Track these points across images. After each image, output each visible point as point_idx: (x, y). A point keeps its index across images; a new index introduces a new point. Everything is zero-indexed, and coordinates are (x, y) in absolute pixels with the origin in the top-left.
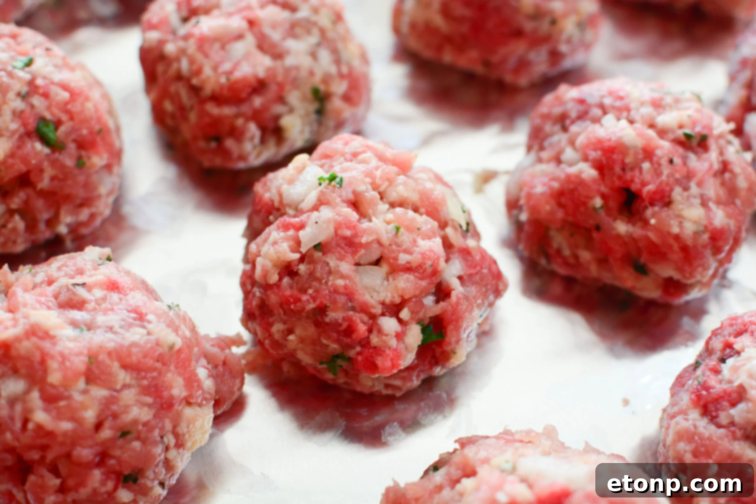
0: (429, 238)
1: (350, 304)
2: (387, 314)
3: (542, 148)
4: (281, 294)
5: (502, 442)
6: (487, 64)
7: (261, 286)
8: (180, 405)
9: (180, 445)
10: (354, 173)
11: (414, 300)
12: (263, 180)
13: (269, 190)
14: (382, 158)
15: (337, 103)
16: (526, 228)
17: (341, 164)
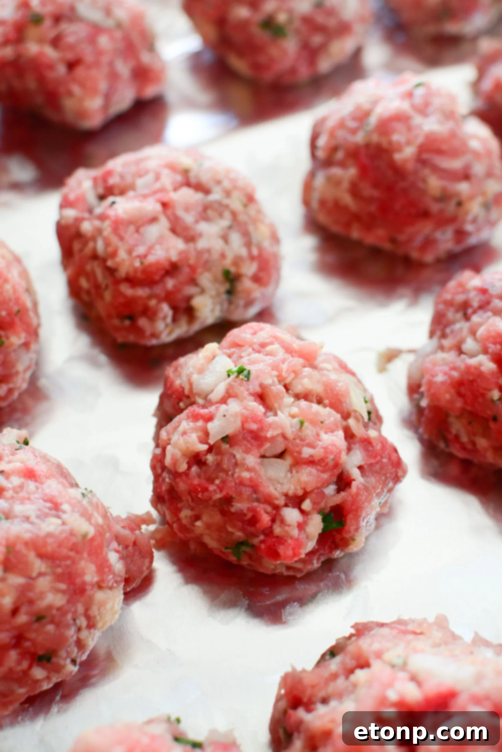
0: (332, 431)
1: (254, 496)
2: (290, 504)
3: (444, 336)
4: (189, 482)
5: (395, 632)
6: (393, 240)
7: (170, 472)
8: (92, 589)
9: (91, 625)
10: (261, 366)
11: (316, 491)
12: (175, 363)
13: (179, 376)
14: (289, 350)
15: (247, 284)
16: (426, 412)
17: (249, 355)
